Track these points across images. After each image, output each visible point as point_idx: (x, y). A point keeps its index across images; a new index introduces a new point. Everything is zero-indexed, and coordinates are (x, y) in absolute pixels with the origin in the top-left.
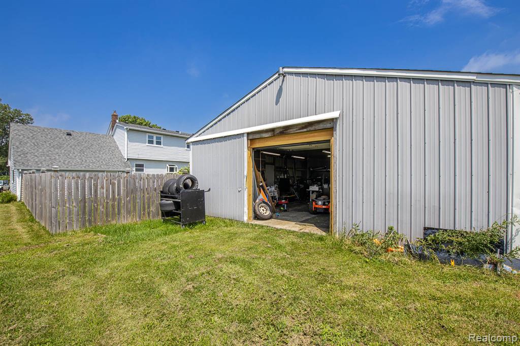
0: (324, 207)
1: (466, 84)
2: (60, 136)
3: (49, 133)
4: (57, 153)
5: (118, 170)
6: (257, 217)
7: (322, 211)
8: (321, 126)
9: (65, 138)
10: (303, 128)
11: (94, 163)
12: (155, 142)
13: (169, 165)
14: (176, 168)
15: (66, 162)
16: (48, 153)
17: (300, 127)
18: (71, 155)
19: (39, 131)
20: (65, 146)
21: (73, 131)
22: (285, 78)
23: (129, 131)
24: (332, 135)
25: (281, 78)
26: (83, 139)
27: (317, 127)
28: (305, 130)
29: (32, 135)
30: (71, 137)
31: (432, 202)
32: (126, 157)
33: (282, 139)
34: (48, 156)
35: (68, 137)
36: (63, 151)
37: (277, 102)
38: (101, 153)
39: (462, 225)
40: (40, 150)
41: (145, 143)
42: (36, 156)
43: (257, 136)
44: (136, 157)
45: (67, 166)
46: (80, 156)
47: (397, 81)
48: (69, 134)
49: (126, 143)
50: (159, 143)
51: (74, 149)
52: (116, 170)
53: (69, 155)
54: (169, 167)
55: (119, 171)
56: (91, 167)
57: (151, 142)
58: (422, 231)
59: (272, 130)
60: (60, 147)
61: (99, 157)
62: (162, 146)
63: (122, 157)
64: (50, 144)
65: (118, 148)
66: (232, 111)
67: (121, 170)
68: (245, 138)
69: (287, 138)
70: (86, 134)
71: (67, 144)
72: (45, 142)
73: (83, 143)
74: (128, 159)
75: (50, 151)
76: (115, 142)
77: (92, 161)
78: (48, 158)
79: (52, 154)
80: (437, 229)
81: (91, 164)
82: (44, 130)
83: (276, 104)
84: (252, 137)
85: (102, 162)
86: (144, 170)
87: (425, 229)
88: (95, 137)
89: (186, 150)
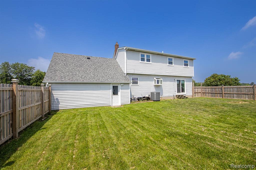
2: (83, 59)
3: (77, 58)
4: (78, 70)
5: (121, 82)
9: (86, 61)
11: (103, 77)
12: (146, 60)
13: (157, 79)
14: (161, 81)
16: (72, 70)
18: (87, 71)
19: (70, 56)
20: (85, 65)
21: (91, 57)
23: (128, 50)
26: (97, 61)
30: (90, 60)
32: (126, 73)
34: (71, 72)
35: (88, 60)
36: (83, 69)
38: (108, 70)
40: (67, 68)
41: (139, 60)
42: (63, 72)
44: (132, 72)
45: (83, 79)
46: (94, 72)
48: (89, 58)
49: (125, 60)
50: (148, 60)
51: (90, 67)
52: (119, 82)
53: (86, 71)
54: (156, 80)
55: (121, 84)
56: (100, 80)
57: (143, 60)
61: (106, 72)
62: (151, 62)
63: (123, 73)
64: (75, 64)
65: (119, 66)
67: (123, 82)
70: (99, 58)
71: (86, 64)
72: (72, 63)
73: (97, 64)
74: (127, 74)
75: (74, 68)
77: (102, 75)
78: (71, 74)
79: (74, 71)
81: (101, 78)
82: (73, 56)
85: (109, 76)
86: (138, 82)
88: (105, 60)
89: (168, 65)
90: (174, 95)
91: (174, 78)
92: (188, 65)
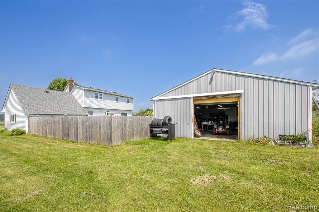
0: (222, 131)
1: (294, 84)
2: (42, 93)
3: (36, 91)
4: (45, 104)
6: (196, 136)
7: (222, 133)
8: (234, 96)
10: (224, 96)
11: (67, 110)
12: (99, 97)
13: (107, 111)
14: (110, 113)
15: (52, 110)
16: (40, 104)
17: (222, 95)
18: (53, 105)
20: (48, 99)
22: (214, 73)
23: (86, 90)
24: (239, 100)
25: (212, 73)
27: (232, 96)
28: (226, 97)
29: (26, 92)
30: (49, 94)
31: (282, 125)
33: (212, 100)
35: (47, 93)
36: (48, 103)
37: (210, 83)
38: (69, 104)
39: (293, 133)
40: (35, 102)
41: (94, 98)
42: (34, 105)
43: (198, 98)
46: (58, 106)
47: (268, 80)
49: (84, 98)
50: (101, 98)
51: (53, 101)
52: (80, 114)
57: (97, 97)
58: (278, 136)
59: (208, 96)
60: (45, 100)
61: (68, 106)
62: (103, 100)
63: (81, 107)
64: (39, 98)
65: (77, 101)
66: (182, 86)
67: (83, 114)
68: (192, 99)
69: (214, 100)
72: (35, 97)
73: (57, 98)
74: (85, 108)
75: (40, 102)
76: (74, 97)
78: (41, 107)
79: (42, 104)
80: (283, 135)
82: (32, 89)
83: (210, 84)
84: (195, 99)
85: (71, 109)
86: (93, 114)
87: (279, 135)
89: (115, 102)
91: (120, 111)
92: (130, 102)
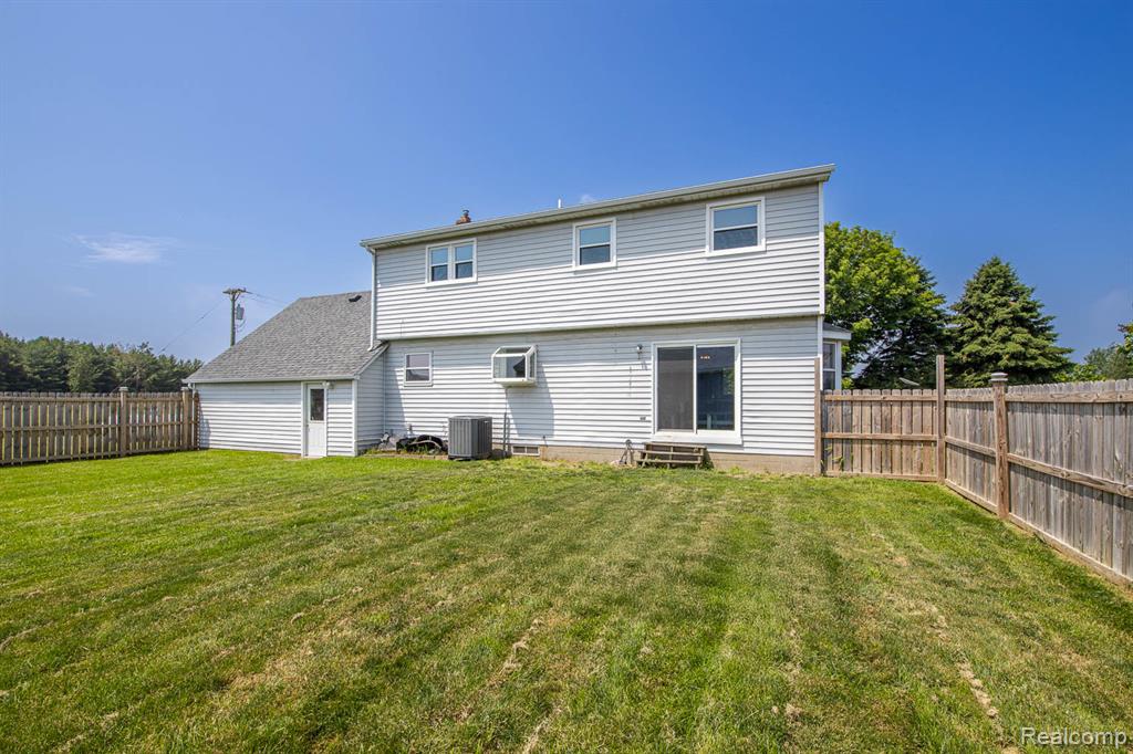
12: (451, 269)
44: (393, 333)
48: (352, 300)
52: (317, 376)
62: (473, 279)
89: (575, 272)
90: (628, 443)
91: (638, 337)
92: (761, 230)
